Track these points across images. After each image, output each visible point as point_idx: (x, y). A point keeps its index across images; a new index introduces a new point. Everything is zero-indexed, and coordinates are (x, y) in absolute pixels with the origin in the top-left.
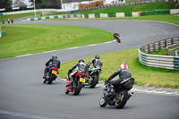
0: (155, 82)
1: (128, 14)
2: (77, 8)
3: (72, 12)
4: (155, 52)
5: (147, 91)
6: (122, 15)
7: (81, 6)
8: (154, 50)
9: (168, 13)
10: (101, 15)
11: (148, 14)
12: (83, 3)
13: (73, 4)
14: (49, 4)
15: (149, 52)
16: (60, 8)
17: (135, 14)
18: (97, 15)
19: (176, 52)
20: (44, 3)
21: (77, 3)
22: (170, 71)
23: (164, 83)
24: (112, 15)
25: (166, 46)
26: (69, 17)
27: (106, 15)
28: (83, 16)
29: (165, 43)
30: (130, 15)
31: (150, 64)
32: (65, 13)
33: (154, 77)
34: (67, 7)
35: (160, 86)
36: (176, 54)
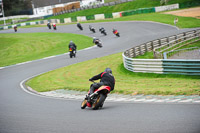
0: (144, 90)
1: (109, 16)
2: (51, 13)
3: (46, 17)
4: (141, 55)
5: (134, 100)
6: (102, 16)
7: (55, 10)
8: (140, 54)
9: (153, 11)
10: (79, 18)
11: (131, 14)
12: (57, 6)
13: (46, 8)
14: (19, 10)
15: (135, 57)
16: (32, 14)
17: (116, 15)
18: (74, 19)
19: (165, 54)
20: (14, 9)
21: (50, 7)
22: (159, 76)
23: (153, 90)
24: (90, 17)
25: (153, 48)
26: (42, 23)
27: (84, 18)
28: (58, 21)
29: (152, 45)
30: (111, 16)
31: (136, 69)
32: (38, 19)
33: (142, 84)
34: (39, 12)
35: (149, 94)
36: (165, 56)
